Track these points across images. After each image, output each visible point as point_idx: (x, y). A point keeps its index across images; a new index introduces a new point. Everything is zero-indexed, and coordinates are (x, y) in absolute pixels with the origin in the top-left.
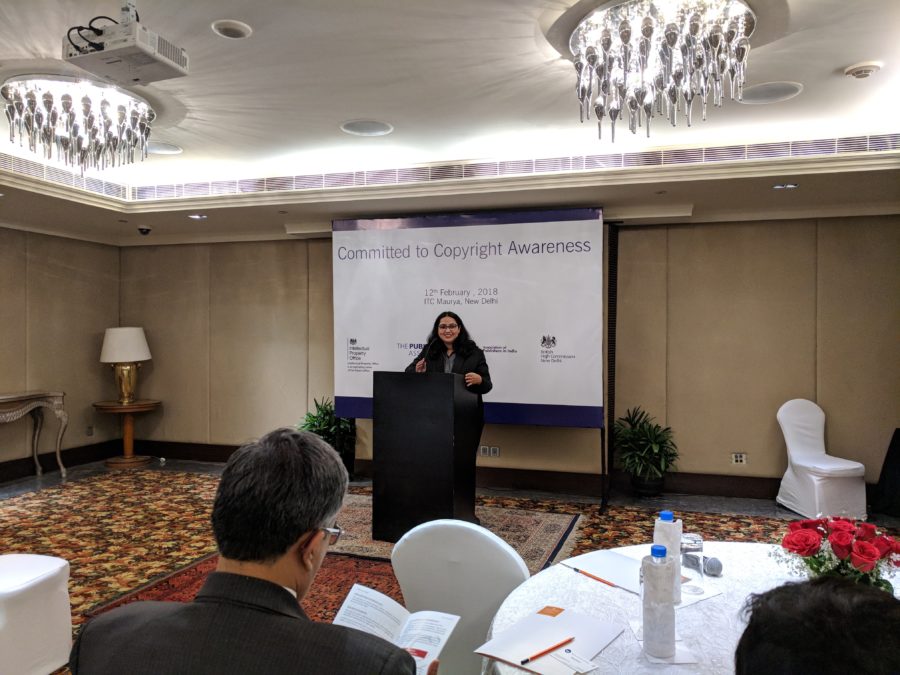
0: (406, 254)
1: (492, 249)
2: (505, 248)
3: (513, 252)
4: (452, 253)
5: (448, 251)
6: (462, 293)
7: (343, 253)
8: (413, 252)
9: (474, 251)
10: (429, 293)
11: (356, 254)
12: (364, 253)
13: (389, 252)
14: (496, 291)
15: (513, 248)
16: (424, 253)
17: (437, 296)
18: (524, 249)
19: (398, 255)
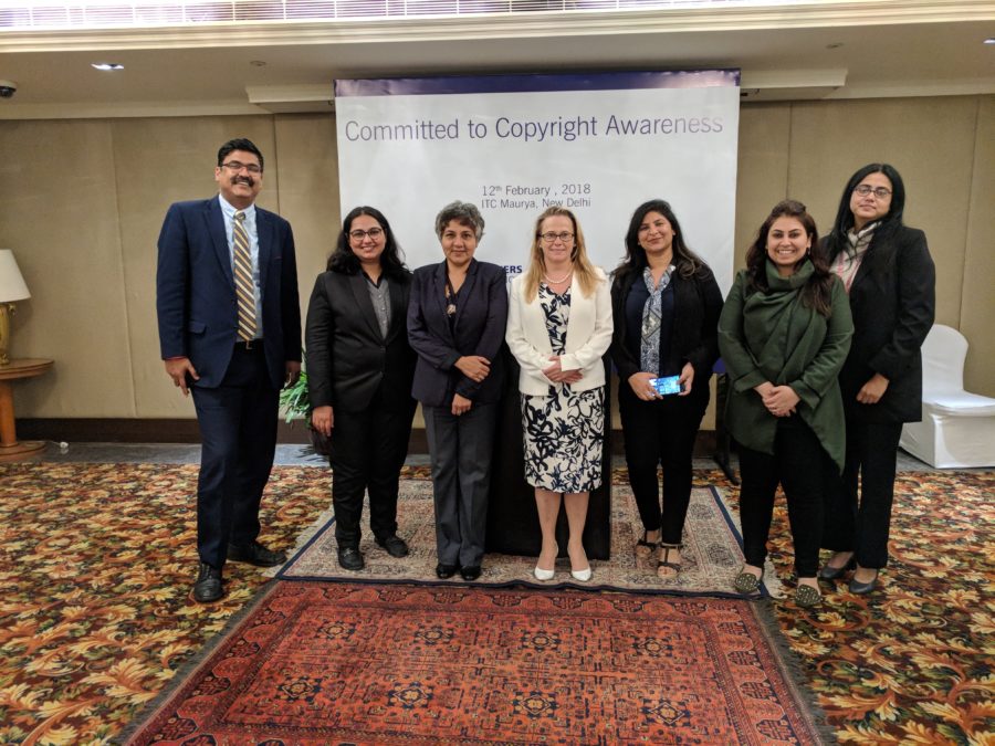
0: (453, 131)
1: (583, 126)
2: (601, 126)
3: (612, 131)
4: (524, 131)
5: (517, 130)
6: (539, 191)
7: (353, 131)
8: (464, 129)
9: (556, 128)
10: (488, 191)
11: (375, 133)
12: (387, 131)
13: (427, 129)
14: (587, 188)
15: (613, 124)
16: (481, 131)
17: (500, 196)
18: (629, 127)
19: (440, 134)
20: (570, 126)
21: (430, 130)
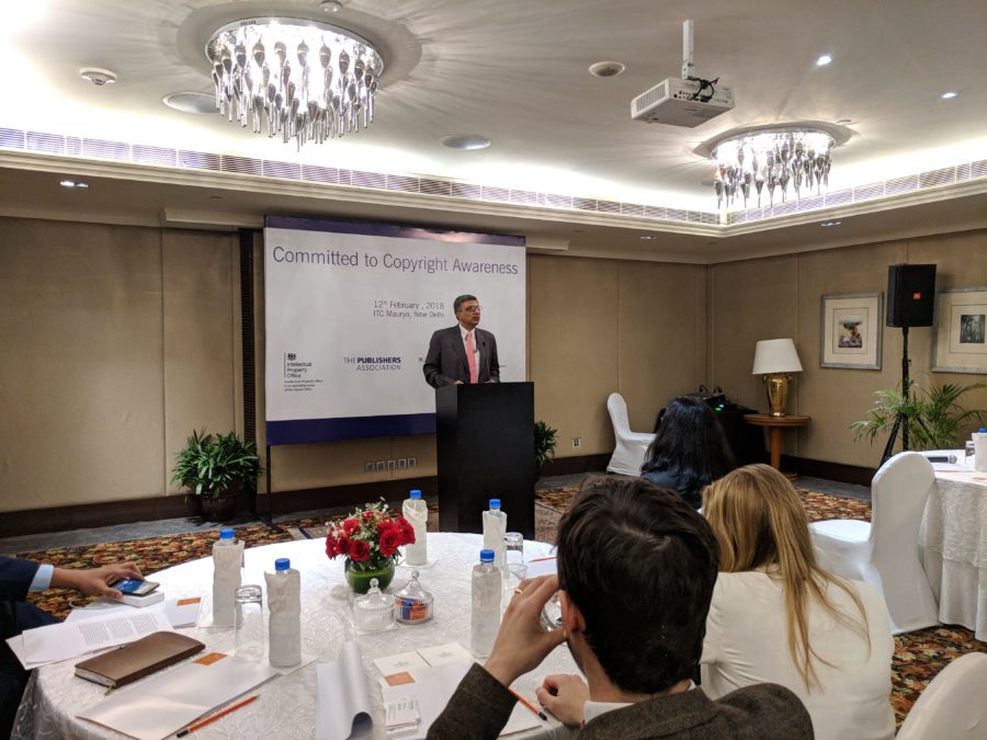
0: (354, 260)
1: (439, 264)
2: (450, 264)
3: (457, 269)
4: (402, 264)
5: (397, 262)
6: (412, 306)
7: (280, 254)
8: (362, 260)
9: (423, 263)
10: (378, 304)
11: (298, 256)
12: (305, 256)
13: (335, 257)
14: (442, 305)
15: (457, 265)
16: (373, 262)
17: (386, 308)
18: (466, 268)
19: (345, 262)
20: (431, 263)
21: (337, 258)
